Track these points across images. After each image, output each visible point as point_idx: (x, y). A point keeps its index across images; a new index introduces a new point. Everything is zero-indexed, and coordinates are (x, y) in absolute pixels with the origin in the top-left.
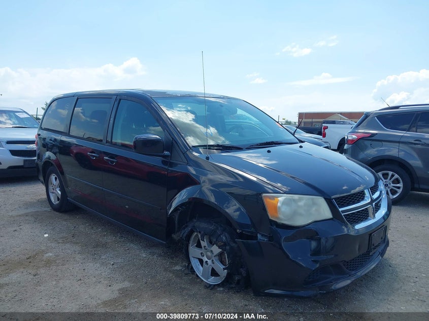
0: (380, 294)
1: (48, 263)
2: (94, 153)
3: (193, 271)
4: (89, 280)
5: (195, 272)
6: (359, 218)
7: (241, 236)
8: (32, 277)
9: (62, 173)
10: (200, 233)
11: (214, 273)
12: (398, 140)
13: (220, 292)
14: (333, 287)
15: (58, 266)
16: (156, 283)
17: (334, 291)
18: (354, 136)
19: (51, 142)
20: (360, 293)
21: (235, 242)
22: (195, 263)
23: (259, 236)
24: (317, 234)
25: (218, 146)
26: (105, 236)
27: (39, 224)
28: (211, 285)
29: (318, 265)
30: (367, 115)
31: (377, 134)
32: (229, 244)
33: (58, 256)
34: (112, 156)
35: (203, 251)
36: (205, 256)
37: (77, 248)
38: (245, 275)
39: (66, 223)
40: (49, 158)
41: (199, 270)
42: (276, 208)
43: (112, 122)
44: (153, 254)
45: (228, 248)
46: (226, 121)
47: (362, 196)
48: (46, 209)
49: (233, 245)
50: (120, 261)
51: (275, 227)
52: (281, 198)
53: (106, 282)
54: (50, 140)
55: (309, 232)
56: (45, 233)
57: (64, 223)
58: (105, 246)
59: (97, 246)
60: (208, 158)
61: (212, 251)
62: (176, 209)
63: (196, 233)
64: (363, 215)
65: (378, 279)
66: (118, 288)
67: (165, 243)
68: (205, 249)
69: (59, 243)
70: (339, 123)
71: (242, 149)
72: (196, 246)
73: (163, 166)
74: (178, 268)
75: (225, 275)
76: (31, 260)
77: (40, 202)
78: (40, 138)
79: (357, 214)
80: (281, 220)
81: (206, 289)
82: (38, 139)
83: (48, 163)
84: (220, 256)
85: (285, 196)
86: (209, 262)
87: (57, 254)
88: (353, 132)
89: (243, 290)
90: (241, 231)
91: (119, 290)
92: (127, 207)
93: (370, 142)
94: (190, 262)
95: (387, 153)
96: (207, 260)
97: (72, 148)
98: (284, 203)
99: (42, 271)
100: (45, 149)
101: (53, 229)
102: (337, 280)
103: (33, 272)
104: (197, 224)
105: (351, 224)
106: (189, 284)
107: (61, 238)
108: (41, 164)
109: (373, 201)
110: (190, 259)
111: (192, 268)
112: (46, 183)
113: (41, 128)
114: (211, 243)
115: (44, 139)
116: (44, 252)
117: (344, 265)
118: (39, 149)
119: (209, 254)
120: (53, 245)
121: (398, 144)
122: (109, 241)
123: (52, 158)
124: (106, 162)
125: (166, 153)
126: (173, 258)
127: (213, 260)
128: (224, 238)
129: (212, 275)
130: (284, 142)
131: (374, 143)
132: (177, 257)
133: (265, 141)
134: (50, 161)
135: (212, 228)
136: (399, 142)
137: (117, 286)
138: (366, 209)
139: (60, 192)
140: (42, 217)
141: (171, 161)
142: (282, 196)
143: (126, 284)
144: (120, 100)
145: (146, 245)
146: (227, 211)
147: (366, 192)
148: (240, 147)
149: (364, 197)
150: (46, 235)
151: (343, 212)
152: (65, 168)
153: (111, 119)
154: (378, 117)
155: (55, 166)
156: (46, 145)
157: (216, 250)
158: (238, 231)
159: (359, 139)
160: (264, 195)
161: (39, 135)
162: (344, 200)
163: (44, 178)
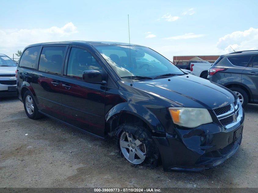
0: (240, 168)
1: (30, 152)
2: (56, 82)
3: (122, 156)
4: (57, 163)
5: (123, 156)
6: (228, 121)
7: (156, 134)
8: (20, 162)
9: (34, 94)
10: (128, 132)
11: (136, 157)
12: (241, 72)
13: (141, 169)
14: (214, 165)
15: (36, 154)
16: (100, 164)
17: (214, 167)
18: (214, 70)
19: (25, 75)
20: (228, 168)
21: (151, 138)
22: (124, 151)
23: (167, 134)
24: (204, 132)
25: (137, 77)
26: (64, 134)
27: (21, 127)
28: (135, 164)
29: (204, 152)
30: (222, 57)
31: (228, 69)
32: (147, 139)
33: (35, 148)
34: (67, 84)
35: (129, 143)
36: (131, 146)
37: (48, 142)
38: (157, 158)
39: (38, 127)
40: (25, 85)
41: (127, 155)
42: (178, 117)
43: (66, 62)
44: (96, 145)
45: (146, 142)
46: (137, 61)
47: (229, 108)
48: (25, 118)
49: (149, 140)
50: (75, 150)
51: (177, 128)
52: (181, 110)
53: (68, 164)
54: (25, 74)
55: (200, 131)
56: (26, 133)
57: (37, 126)
58: (64, 140)
59: (59, 141)
60: (131, 85)
61: (135, 143)
62: (111, 118)
63: (125, 132)
64: (230, 120)
65: (237, 158)
66: (76, 168)
67: (103, 138)
68: (131, 142)
69: (35, 139)
70: (199, 62)
71: (152, 79)
72: (125, 140)
73: (101, 90)
74: (113, 154)
75: (144, 159)
76: (18, 151)
77: (20, 113)
78: (18, 73)
79: (226, 119)
80: (182, 124)
81: (132, 167)
82: (17, 73)
83: (25, 89)
84: (141, 147)
85: (183, 109)
86: (134, 150)
87: (35, 146)
88: (213, 68)
89: (155, 167)
90: (155, 131)
91: (77, 169)
92: (77, 115)
93: (223, 74)
94: (120, 150)
95: (234, 81)
96: (132, 149)
97: (39, 79)
98: (183, 113)
99: (26, 158)
100: (22, 80)
101: (30, 131)
102: (215, 161)
103: (21, 159)
104: (126, 127)
105: (224, 125)
106: (121, 164)
107: (36, 136)
108: (20, 89)
109: (235, 110)
110: (121, 148)
111: (122, 154)
112: (24, 101)
113: (19, 66)
114: (135, 138)
115: (21, 73)
116: (26, 145)
117: (219, 151)
118: (18, 79)
119: (133, 145)
120: (32, 140)
121: (241, 75)
122: (67, 137)
123: (27, 86)
124: (64, 88)
125: (104, 82)
126: (109, 147)
127: (136, 149)
128: (144, 135)
129: (135, 158)
130: (176, 74)
131: (226, 74)
132: (111, 147)
133: (165, 74)
134: (26, 87)
135: (136, 129)
136: (242, 74)
137: (76, 167)
138: (232, 116)
139: (33, 107)
140: (23, 123)
141: (107, 87)
142: (182, 109)
143: (81, 165)
144: (72, 47)
145: (91, 139)
146: (145, 118)
147: (232, 105)
148: (151, 77)
149: (230, 108)
150: (27, 134)
151: (219, 118)
152: (36, 91)
153: (66, 60)
154: (229, 58)
155: (30, 90)
156: (22, 77)
157: (138, 142)
158: (153, 131)
159: (217, 72)
160: (170, 108)
161: (18, 71)
162: (219, 110)
163: (22, 97)
